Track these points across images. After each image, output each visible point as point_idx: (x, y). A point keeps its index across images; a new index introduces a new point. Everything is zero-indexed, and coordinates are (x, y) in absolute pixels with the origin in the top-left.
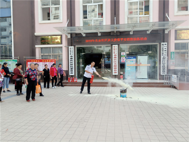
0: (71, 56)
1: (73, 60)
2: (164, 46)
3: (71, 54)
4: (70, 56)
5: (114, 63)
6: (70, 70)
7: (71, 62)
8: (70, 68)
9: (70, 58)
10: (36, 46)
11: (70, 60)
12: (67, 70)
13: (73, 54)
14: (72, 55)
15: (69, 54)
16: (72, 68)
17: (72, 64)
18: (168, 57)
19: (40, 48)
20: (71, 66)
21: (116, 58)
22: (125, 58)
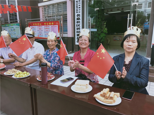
0: (78, 15)
1: (81, 21)
3: (78, 12)
6: (76, 37)
7: (78, 24)
10: (40, 5)
11: (76, 21)
13: (81, 11)
15: (76, 12)
16: (78, 33)
17: (78, 27)
19: (43, 7)
20: (77, 30)
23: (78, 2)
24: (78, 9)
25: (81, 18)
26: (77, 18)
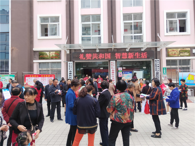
0: (70, 71)
2: (157, 62)
5: (112, 78)
9: (69, 73)
10: (34, 61)
11: (69, 75)
13: (72, 69)
18: (161, 72)
19: (38, 63)
21: (114, 72)
22: (122, 73)
23: (70, 64)
24: (70, 67)
25: (72, 73)
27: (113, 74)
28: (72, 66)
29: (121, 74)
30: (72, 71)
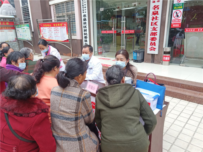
0: (85, 16)
1: (87, 22)
4: (83, 14)
5: (152, 27)
6: (84, 39)
7: (85, 25)
8: (84, 36)
9: (83, 18)
10: (50, 3)
11: (83, 22)
12: (81, 39)
13: (87, 11)
14: (85, 12)
15: (82, 12)
16: (86, 36)
17: (85, 29)
19: (54, 6)
20: (84, 32)
21: (157, 13)
22: (182, 10)
24: (84, 8)
25: (87, 18)
26: (84, 19)
27: (155, 16)
28: (86, 6)
29: (179, 15)
30: (87, 16)
